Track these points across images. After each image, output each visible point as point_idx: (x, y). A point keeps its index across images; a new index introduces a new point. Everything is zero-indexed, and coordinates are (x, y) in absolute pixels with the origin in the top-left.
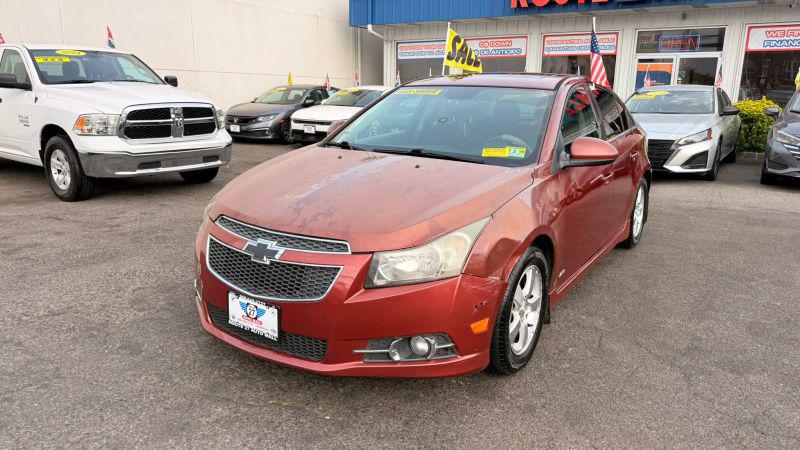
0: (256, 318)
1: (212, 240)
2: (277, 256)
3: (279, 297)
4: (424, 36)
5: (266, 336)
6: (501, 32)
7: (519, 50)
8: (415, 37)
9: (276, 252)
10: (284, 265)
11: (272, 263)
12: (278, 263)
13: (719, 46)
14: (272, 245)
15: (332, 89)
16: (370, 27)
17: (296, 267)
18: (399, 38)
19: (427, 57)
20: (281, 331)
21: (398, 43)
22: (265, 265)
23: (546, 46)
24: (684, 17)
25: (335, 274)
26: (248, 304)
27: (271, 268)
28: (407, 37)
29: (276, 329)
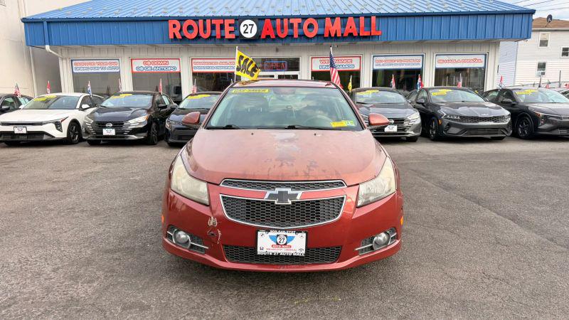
0: (286, 244)
1: (223, 197)
2: (298, 197)
3: (305, 224)
4: (96, 55)
5: (295, 255)
6: (160, 55)
7: (175, 68)
8: (88, 56)
9: (297, 195)
10: (303, 203)
11: (293, 203)
12: (299, 202)
13: (297, 69)
14: (289, 191)
15: (22, 96)
16: (47, 47)
17: (313, 202)
18: (73, 56)
19: (100, 71)
20: (307, 249)
21: (72, 61)
22: (289, 205)
23: (194, 65)
24: (277, 50)
25: (342, 202)
26: (278, 235)
27: (294, 207)
28: (80, 56)
29: (304, 248)
